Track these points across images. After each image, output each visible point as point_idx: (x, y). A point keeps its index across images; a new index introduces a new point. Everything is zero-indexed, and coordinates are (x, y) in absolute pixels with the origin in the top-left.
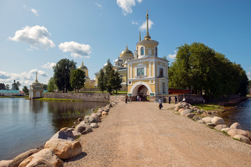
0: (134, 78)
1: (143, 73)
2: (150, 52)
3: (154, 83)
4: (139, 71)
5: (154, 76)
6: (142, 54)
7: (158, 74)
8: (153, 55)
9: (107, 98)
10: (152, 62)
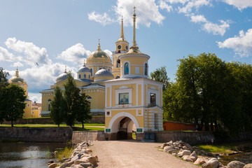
1: (127, 101)
6: (126, 72)
7: (149, 102)
8: (141, 74)
9: (67, 135)
10: (140, 86)
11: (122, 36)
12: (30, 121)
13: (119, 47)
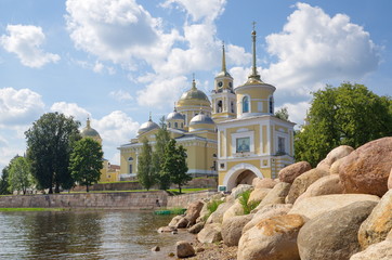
0: (231, 157)
1: (248, 148)
2: (260, 106)
3: (269, 166)
4: (240, 143)
5: (268, 153)
6: (245, 110)
7: (277, 149)
8: (265, 112)
9: (160, 202)
10: (264, 127)
11: (224, 70)
12: (108, 187)
13: (220, 84)
